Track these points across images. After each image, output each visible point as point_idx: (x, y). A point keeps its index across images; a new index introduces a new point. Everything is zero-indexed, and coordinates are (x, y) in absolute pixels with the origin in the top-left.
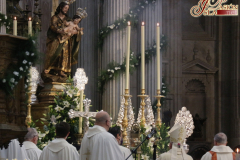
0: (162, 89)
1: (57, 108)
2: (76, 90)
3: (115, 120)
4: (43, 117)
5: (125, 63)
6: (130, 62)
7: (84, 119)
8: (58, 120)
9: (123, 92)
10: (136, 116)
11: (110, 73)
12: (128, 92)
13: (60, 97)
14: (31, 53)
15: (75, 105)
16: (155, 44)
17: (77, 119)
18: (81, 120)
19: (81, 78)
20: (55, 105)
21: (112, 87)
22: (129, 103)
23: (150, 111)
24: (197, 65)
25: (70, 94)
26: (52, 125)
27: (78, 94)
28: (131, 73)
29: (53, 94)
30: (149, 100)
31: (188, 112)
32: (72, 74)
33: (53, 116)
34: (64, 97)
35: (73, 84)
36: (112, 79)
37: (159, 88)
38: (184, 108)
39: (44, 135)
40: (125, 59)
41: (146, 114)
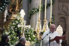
0: (52, 19)
1: (14, 24)
2: (21, 17)
3: (34, 29)
4: (8, 26)
5: (39, 8)
6: (41, 8)
7: (23, 28)
8: (14, 28)
9: (38, 19)
10: (42, 28)
11: (33, 12)
12: (40, 19)
13: (15, 19)
14: (7, 1)
15: (20, 23)
16: (50, 2)
17: (20, 28)
18: (22, 28)
19: (23, 13)
20: (13, 22)
21: (34, 17)
22: (40, 23)
23: (47, 26)
24: (63, 12)
25: (18, 19)
26: (11, 30)
27: (21, 19)
28: (41, 12)
29: (12, 18)
30: (47, 22)
31: (61, 27)
32: (20, 11)
33: (12, 26)
34: (16, 20)
35: (19, 15)
36: (34, 14)
37: (51, 18)
38: (60, 26)
39: (8, 33)
40: (39, 7)
41: (46, 27)
